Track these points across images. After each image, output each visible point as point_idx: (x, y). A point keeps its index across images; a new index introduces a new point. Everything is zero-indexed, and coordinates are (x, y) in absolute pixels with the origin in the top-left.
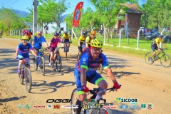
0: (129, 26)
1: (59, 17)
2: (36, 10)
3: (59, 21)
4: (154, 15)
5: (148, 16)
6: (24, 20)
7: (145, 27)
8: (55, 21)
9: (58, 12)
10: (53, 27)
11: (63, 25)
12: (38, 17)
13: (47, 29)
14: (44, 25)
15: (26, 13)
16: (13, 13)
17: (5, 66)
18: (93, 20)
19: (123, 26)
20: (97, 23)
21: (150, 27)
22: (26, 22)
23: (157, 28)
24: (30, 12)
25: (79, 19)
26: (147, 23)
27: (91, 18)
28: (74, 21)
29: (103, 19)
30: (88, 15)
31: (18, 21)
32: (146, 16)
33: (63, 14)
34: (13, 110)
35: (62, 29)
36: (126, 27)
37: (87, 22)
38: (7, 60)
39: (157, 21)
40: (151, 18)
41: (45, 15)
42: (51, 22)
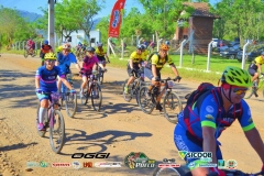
0: (195, 37)
1: (88, 22)
2: (52, 10)
3: (87, 28)
4: (234, 19)
5: (224, 22)
6: (34, 26)
7: (220, 37)
8: (82, 28)
9: (86, 14)
10: (79, 38)
11: (95, 34)
12: (57, 21)
13: (70, 41)
14: (64, 34)
15: (38, 16)
16: (17, 16)
17: (5, 96)
18: (140, 26)
19: (186, 37)
20: (146, 32)
21: (226, 38)
22: (37, 30)
23: (238, 39)
24: (43, 14)
25: (119, 25)
26: (222, 32)
27: (137, 24)
28: (111, 29)
29: (156, 26)
30: (133, 19)
31: (24, 28)
32: (222, 21)
33: (95, 18)
34: (17, 163)
35: (93, 40)
36: (191, 38)
37: (130, 29)
38: (9, 88)
39: (238, 30)
40: (229, 24)
41: (67, 19)
42: (76, 29)
